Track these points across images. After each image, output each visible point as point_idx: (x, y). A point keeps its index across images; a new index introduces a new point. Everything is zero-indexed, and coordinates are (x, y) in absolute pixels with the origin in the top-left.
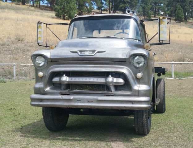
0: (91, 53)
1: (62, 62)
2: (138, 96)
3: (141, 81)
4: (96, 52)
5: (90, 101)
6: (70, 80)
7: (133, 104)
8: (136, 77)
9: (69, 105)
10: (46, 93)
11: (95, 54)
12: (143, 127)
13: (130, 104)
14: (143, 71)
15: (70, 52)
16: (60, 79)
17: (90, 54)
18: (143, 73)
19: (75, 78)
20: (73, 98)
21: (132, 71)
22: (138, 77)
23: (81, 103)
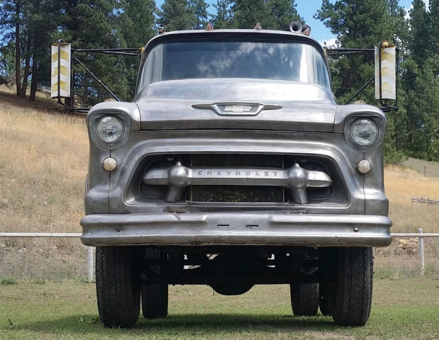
0: (248, 110)
1: (172, 132)
2: (365, 213)
3: (368, 180)
4: (261, 107)
5: (251, 226)
6: (197, 176)
7: (356, 231)
8: (357, 169)
9: (196, 237)
10: (127, 211)
11: (259, 112)
12: (363, 299)
13: (348, 232)
14: (373, 155)
15: (192, 108)
16: (169, 174)
17: (246, 112)
18: (374, 160)
19: (209, 170)
20: (208, 219)
21: (348, 156)
22: (361, 170)
23: (227, 229)
